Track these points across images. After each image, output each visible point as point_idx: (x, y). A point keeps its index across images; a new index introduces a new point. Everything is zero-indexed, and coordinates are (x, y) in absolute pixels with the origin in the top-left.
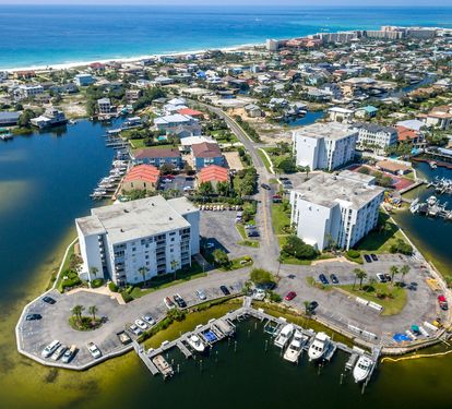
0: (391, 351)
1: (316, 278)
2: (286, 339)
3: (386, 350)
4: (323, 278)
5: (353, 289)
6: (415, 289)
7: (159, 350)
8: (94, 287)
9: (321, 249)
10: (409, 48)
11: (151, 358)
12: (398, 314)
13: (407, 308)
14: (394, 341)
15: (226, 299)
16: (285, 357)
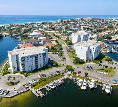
5: (98, 70)
7: (39, 89)
11: (36, 92)
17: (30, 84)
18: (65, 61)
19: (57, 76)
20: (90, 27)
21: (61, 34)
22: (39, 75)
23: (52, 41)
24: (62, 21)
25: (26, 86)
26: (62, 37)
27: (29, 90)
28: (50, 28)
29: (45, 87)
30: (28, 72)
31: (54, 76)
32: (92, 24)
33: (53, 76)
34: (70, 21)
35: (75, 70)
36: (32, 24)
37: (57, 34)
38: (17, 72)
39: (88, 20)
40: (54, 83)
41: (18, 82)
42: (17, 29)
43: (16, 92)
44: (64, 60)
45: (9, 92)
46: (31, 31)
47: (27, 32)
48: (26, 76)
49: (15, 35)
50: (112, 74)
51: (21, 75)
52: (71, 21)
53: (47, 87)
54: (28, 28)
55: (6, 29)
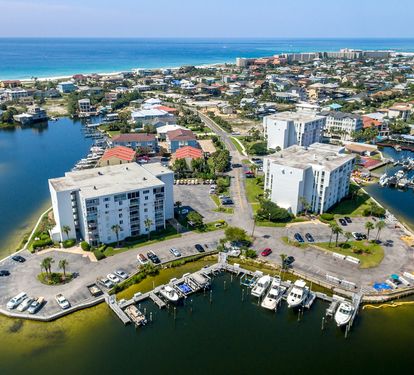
0: (372, 299)
1: (292, 238)
2: (263, 289)
3: (366, 298)
4: (298, 236)
5: (329, 246)
6: (391, 246)
7: (132, 301)
8: (66, 246)
9: (295, 213)
10: (366, 65)
11: (123, 309)
12: (376, 266)
13: (385, 261)
14: (375, 290)
15: (201, 256)
16: (263, 305)
17: (108, 285)
18: (230, 212)
19: (196, 260)
20: (342, 86)
21: (239, 111)
22: (138, 257)
23: (203, 138)
24: (249, 64)
25: (95, 290)
26: (237, 125)
27: (103, 301)
28: (205, 90)
29: (151, 294)
30: (107, 245)
31: (186, 262)
32: (353, 75)
33: (183, 262)
34: (277, 62)
35: (255, 243)
36: (146, 74)
37: (222, 113)
38: (74, 243)
39: (345, 59)
40: (182, 283)
41: (75, 276)
42: (97, 92)
43: (63, 305)
44: (228, 207)
45: (44, 303)
46: (139, 101)
47: (127, 104)
48: (101, 258)
49: (87, 114)
50: (374, 264)
51: (86, 254)
52: (282, 64)
53: (158, 294)
54: (131, 91)
55: (61, 91)
